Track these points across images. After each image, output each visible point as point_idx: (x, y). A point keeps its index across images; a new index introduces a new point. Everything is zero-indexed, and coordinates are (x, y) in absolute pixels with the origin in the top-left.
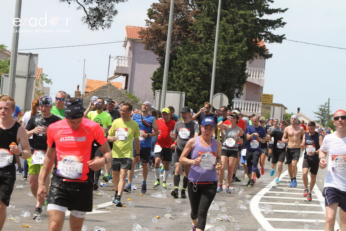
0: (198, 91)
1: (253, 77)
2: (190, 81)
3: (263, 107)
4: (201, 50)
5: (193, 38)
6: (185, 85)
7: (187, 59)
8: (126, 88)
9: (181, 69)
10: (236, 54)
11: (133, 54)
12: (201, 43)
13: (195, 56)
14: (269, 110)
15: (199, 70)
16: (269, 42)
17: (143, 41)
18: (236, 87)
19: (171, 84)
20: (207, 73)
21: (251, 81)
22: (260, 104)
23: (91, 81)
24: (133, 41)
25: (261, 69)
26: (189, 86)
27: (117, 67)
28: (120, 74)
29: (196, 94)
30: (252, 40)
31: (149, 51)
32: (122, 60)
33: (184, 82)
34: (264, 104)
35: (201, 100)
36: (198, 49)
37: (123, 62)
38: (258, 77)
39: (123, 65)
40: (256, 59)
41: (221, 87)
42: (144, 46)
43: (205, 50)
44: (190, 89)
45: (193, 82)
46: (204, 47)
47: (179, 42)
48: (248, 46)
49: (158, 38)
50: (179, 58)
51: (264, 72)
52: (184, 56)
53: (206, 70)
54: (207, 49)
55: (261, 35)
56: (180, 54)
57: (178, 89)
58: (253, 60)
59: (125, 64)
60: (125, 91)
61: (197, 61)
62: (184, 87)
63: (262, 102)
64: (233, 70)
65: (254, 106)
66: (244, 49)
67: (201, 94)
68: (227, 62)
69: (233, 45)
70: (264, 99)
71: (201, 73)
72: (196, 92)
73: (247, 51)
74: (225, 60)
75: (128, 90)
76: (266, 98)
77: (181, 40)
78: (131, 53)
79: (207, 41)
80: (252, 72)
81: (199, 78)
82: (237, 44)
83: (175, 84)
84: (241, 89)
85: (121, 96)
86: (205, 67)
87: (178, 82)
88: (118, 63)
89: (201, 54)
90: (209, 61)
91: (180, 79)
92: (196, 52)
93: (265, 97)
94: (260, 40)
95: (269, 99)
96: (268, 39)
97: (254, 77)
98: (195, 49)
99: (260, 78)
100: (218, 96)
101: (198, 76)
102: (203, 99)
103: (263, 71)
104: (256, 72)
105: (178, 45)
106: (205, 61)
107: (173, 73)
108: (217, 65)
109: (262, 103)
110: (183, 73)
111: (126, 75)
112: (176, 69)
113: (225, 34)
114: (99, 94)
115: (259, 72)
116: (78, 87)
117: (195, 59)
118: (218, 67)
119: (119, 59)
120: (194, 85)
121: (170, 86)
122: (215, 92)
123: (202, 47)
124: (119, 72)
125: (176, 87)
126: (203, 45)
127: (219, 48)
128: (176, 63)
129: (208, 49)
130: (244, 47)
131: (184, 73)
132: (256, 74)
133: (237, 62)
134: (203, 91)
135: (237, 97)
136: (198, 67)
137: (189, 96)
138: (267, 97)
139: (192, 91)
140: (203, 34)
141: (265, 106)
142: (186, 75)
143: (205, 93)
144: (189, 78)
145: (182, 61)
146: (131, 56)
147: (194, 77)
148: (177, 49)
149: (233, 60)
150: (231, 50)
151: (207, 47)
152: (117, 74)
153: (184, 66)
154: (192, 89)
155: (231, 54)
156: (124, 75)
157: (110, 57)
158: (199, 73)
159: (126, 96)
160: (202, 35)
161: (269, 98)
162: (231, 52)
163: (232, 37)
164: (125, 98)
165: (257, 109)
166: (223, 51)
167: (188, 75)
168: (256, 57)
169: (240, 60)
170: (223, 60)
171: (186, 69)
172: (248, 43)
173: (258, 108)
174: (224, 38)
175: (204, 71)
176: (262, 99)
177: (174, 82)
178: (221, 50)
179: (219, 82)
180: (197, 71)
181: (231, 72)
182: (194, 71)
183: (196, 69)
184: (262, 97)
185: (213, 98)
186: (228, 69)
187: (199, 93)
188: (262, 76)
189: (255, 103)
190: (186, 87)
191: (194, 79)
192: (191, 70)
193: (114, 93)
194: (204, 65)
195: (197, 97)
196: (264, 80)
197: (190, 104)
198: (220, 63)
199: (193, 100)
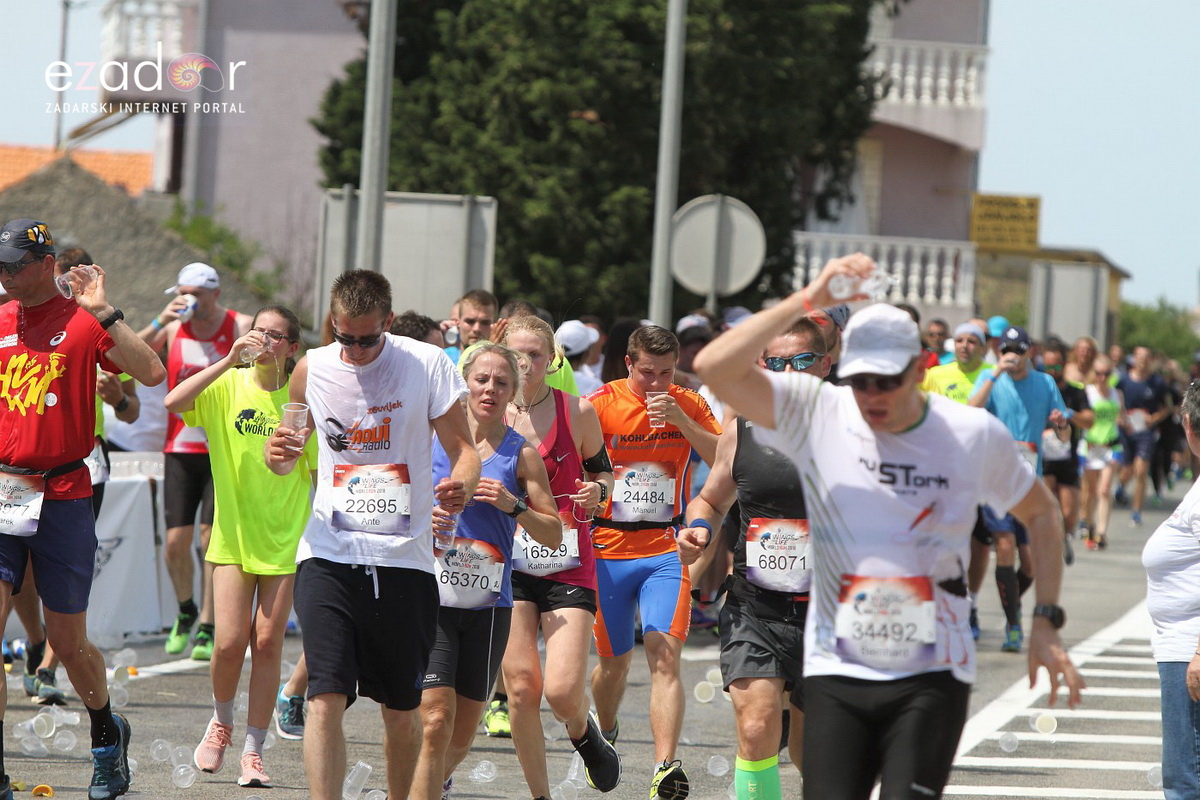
0: (590, 190)
1: (918, 94)
2: (538, 132)
3: (981, 270)
6: (510, 156)
8: (175, 183)
9: (485, 60)
14: (1018, 286)
15: (591, 67)
18: (813, 161)
19: (433, 157)
20: (637, 85)
21: (906, 120)
22: (968, 255)
25: (964, 50)
26: (538, 160)
29: (580, 206)
32: (146, 18)
33: (509, 140)
34: (994, 254)
35: (608, 241)
37: (154, 32)
38: (951, 95)
41: (721, 162)
44: (544, 176)
45: (561, 139)
51: (982, 68)
53: (628, 64)
57: (468, 182)
59: (164, 43)
60: (170, 201)
62: (506, 170)
63: (974, 245)
64: (788, 62)
65: (932, 268)
67: (606, 206)
68: (755, 17)
70: (989, 223)
71: (606, 82)
72: (578, 195)
75: (187, 192)
76: (998, 216)
80: (912, 68)
81: (591, 115)
83: (455, 151)
84: (842, 168)
85: (136, 233)
86: (628, 46)
87: (468, 142)
88: (123, 36)
90: (647, 12)
91: (481, 124)
93: (995, 209)
95: (1019, 225)
97: (926, 98)
99: (959, 100)
100: (704, 215)
101: (589, 104)
102: (623, 237)
103: (978, 59)
104: (937, 64)
106: (622, 11)
107: (440, 90)
108: (689, 35)
109: (979, 251)
110: (497, 90)
112: (456, 66)
115: (954, 65)
118: (699, 47)
119: (130, 17)
120: (563, 158)
121: (426, 163)
122: (685, 193)
125: (461, 173)
128: (454, 27)
131: (509, 88)
132: (936, 77)
133: (815, 9)
134: (616, 188)
135: (823, 215)
136: (587, 50)
137: (536, 222)
138: (1006, 212)
139: (551, 190)
141: (999, 267)
142: (517, 97)
143: (630, 202)
144: (538, 114)
145: (492, 16)
147: (561, 107)
153: (505, 48)
154: (550, 182)
158: (590, 83)
159: (169, 233)
161: (1015, 217)
164: (160, 244)
165: (947, 281)
167: (532, 97)
171: (513, 61)
173: (955, 278)
175: (621, 71)
176: (976, 222)
177: (445, 141)
179: (709, 131)
180: (577, 72)
181: (782, 74)
182: (562, 74)
183: (573, 62)
184: (977, 210)
185: (672, 228)
186: (760, 54)
187: (593, 201)
188: (972, 86)
189: (933, 247)
190: (519, 167)
191: (565, 122)
192: (543, 65)
193: (97, 216)
194: (617, 34)
195: (582, 226)
196: (983, 113)
197: (541, 267)
198: (714, 19)
199: (562, 242)
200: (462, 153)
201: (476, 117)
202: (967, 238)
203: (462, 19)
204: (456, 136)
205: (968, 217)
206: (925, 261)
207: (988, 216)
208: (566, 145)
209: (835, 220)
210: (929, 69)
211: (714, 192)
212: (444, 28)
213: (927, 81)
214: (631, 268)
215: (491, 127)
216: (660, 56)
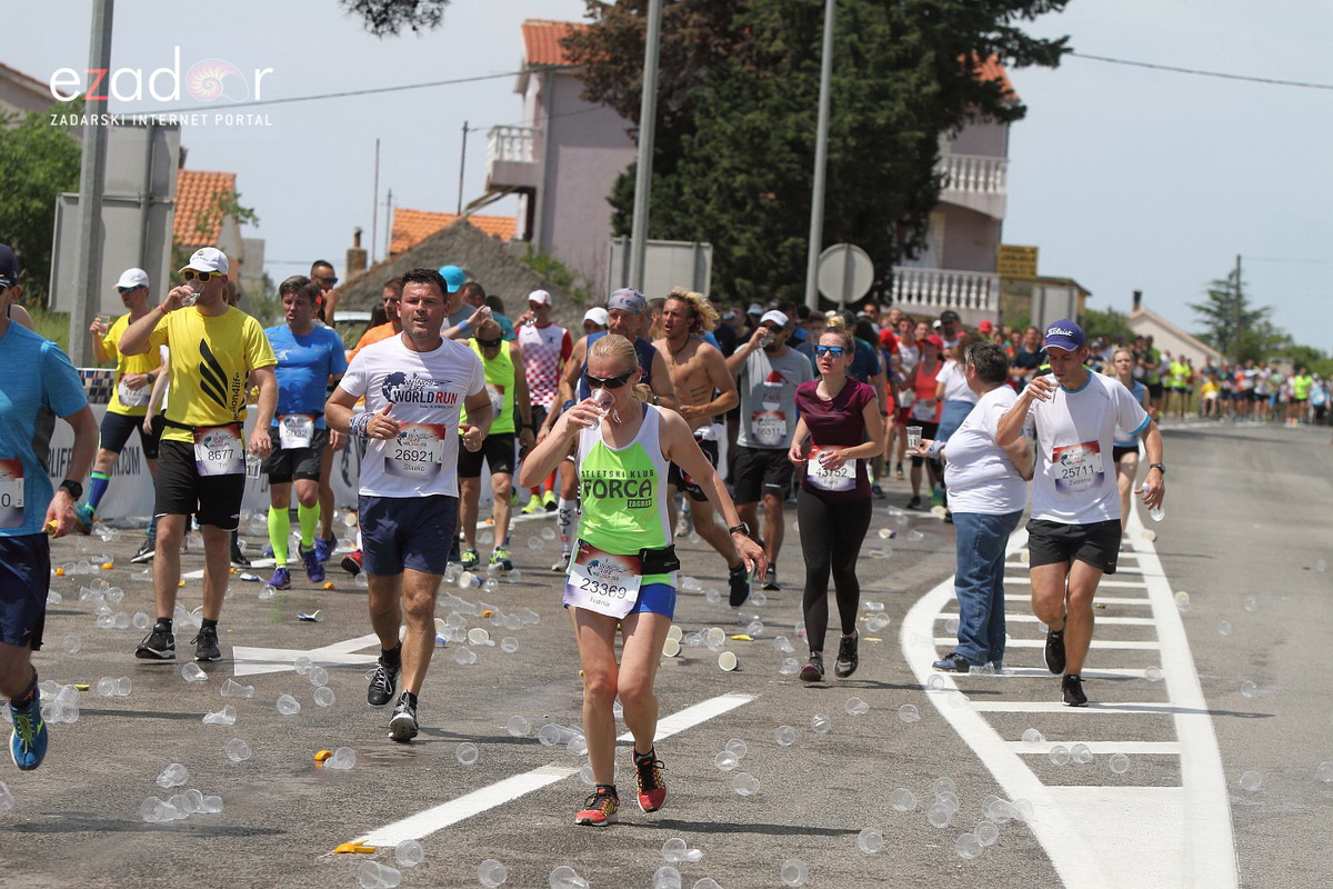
0: (770, 238)
1: (966, 186)
2: (740, 205)
3: (1003, 290)
4: (776, 98)
5: (750, 57)
6: (725, 219)
7: (730, 129)
8: (528, 235)
9: (709, 163)
10: (900, 107)
11: (551, 118)
12: (777, 72)
13: (757, 118)
14: (1025, 299)
15: (772, 167)
16: (1016, 66)
17: (577, 71)
18: (904, 224)
19: (678, 219)
20: (799, 178)
21: (959, 201)
22: (995, 281)
23: (410, 215)
24: (548, 73)
25: (993, 160)
26: (740, 222)
27: (497, 164)
28: (506, 190)
29: (765, 249)
30: (953, 59)
31: (599, 104)
32: (513, 138)
33: (723, 210)
34: (1011, 281)
35: (781, 270)
36: (768, 96)
37: (517, 146)
38: (986, 187)
39: (517, 158)
40: (972, 123)
41: (848, 224)
42: (581, 87)
43: (793, 97)
44: (744, 231)
45: (753, 209)
46: (786, 86)
47: (703, 72)
48: (940, 79)
49: (630, 60)
50: (704, 126)
51: (1004, 170)
52: (720, 120)
53: (795, 166)
54: (799, 92)
55: (985, 40)
56: (706, 113)
57: (698, 234)
58: (960, 128)
59: (523, 153)
60: (525, 245)
61: (765, 135)
62: (721, 227)
63: (999, 275)
64: (888, 165)
65: (974, 288)
66: (925, 90)
67: (780, 249)
69: (886, 77)
70: (1008, 262)
71: (780, 176)
72: (764, 243)
73: (939, 96)
74: (861, 130)
75: (535, 241)
76: (1014, 258)
77: (710, 65)
78: (543, 114)
79: (796, 66)
80: (963, 170)
81: (771, 196)
82: (902, 74)
83: (691, 216)
84: (921, 228)
85: (504, 264)
86: (794, 155)
87: (700, 211)
88: (499, 149)
89: (778, 112)
90: (805, 135)
91: (707, 201)
92: (761, 104)
93: (1011, 254)
94: (984, 57)
95: (1026, 263)
96: (1011, 53)
97: (971, 189)
98: (757, 93)
99: (991, 190)
100: (837, 256)
101: (770, 189)
102: (790, 268)
103: (1001, 165)
104: (978, 168)
105: (700, 81)
106: (790, 134)
107: (682, 180)
108: (830, 149)
109: (1002, 278)
110: (716, 180)
111: (529, 192)
112: (692, 166)
113: (860, 39)
114: (427, 258)
115: (988, 169)
116: (358, 235)
117: (758, 128)
118: (836, 156)
119: (503, 137)
120: (755, 221)
121: (675, 223)
123: (779, 86)
124: (503, 181)
125: (694, 229)
126: (782, 80)
127: (836, 88)
128: (691, 144)
129: (803, 95)
130: (926, 83)
131: (722, 179)
132: (977, 175)
133: (904, 135)
134: (786, 239)
135: (910, 256)
136: (769, 157)
137: (739, 259)
138: (1018, 256)
139: (748, 239)
140: (785, 41)
141: (1014, 288)
142: (728, 185)
143: (794, 247)
144: (739, 195)
145: (714, 137)
146: (544, 124)
147: (753, 191)
148: (697, 98)
149: (890, 130)
150: (880, 95)
151: (797, 86)
152: (497, 188)
153: (721, 156)
154: (748, 235)
155: (882, 108)
156: (521, 190)
157: (465, 130)
158: (771, 176)
160: (778, 45)
161: (1023, 259)
162: (883, 103)
163: (883, 48)
164: (518, 270)
165: (983, 296)
166: (853, 98)
167: (736, 185)
168: (971, 116)
169: (912, 128)
170: (853, 131)
171: (726, 163)
172: (942, 70)
173: (988, 294)
174: (856, 54)
175: (789, 170)
176: (1000, 262)
177: (685, 210)
178: (845, 95)
179: (841, 205)
180: (763, 170)
181: (885, 172)
182: (755, 171)
183: (761, 164)
184: (1001, 254)
185: (818, 263)
186: (872, 160)
187: (772, 247)
188: (998, 181)
189: (975, 276)
190: (729, 226)
191: (756, 199)
192: (743, 166)
193: (481, 253)
194: (787, 148)
195: (765, 261)
196: (1005, 197)
197: (742, 286)
198: (844, 140)
199: (754, 270)
200: (695, 217)
201: (703, 196)
202: (995, 271)
203: (696, 139)
204: (692, 208)
205: (996, 258)
206: (970, 284)
207: (1007, 258)
208: (756, 213)
209: (916, 259)
210: (973, 171)
211: (844, 242)
212: (685, 144)
213: (972, 178)
214: (794, 286)
215: (712, 202)
216: (812, 161)
